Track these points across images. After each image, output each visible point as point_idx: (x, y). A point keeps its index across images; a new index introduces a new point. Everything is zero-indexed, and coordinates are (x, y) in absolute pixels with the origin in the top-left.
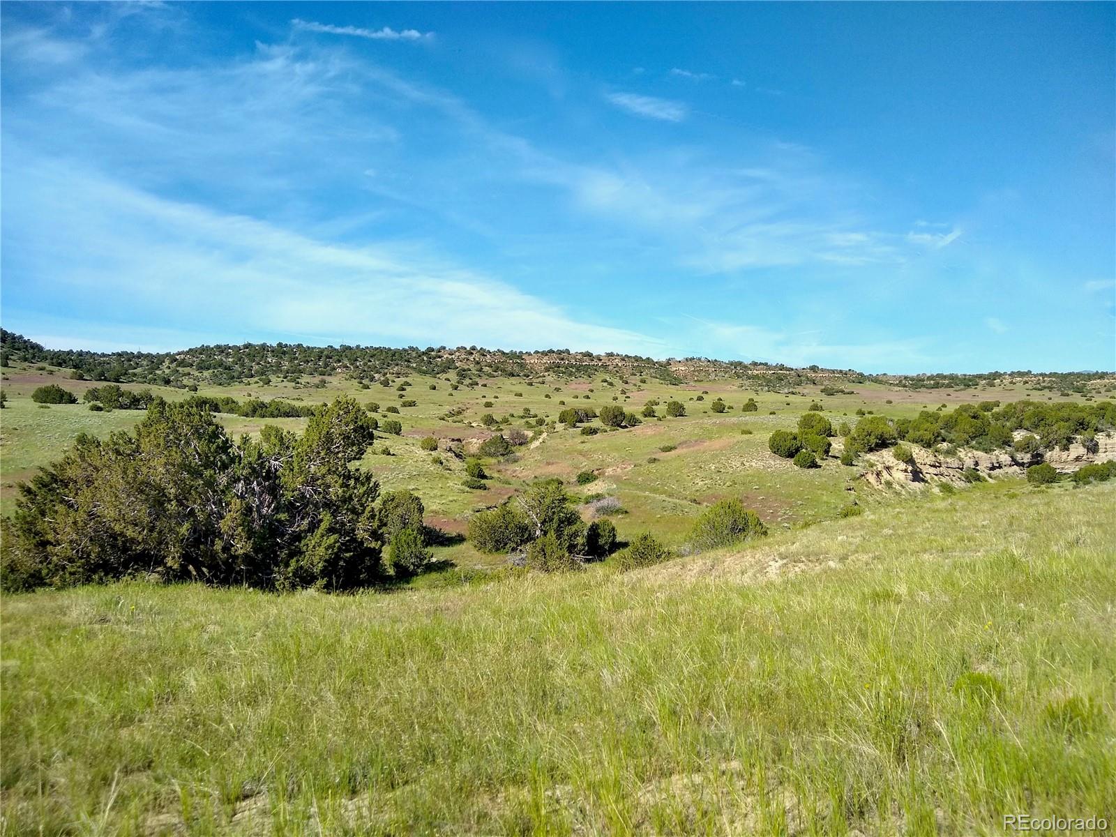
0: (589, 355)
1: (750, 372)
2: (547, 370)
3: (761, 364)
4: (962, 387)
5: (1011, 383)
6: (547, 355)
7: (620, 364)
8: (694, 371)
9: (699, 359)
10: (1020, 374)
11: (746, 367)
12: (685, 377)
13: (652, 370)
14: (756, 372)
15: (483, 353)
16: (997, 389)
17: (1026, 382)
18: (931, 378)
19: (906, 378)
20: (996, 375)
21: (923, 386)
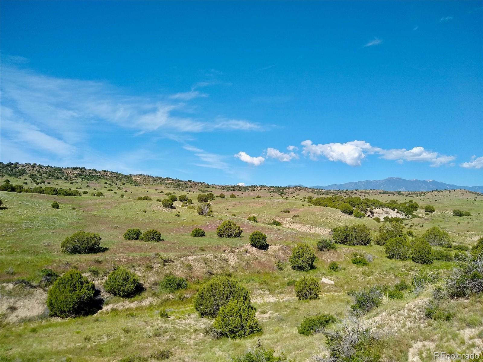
0: (95, 171)
1: (166, 182)
2: (76, 176)
3: (170, 178)
4: (244, 190)
5: (260, 189)
6: (75, 170)
7: (110, 176)
8: (143, 180)
9: (144, 175)
10: (263, 186)
11: (164, 179)
12: (140, 183)
13: (125, 179)
14: (168, 182)
15: (41, 167)
16: (256, 191)
17: (265, 190)
18: (232, 187)
19: (223, 186)
20: (255, 187)
21: (230, 190)
